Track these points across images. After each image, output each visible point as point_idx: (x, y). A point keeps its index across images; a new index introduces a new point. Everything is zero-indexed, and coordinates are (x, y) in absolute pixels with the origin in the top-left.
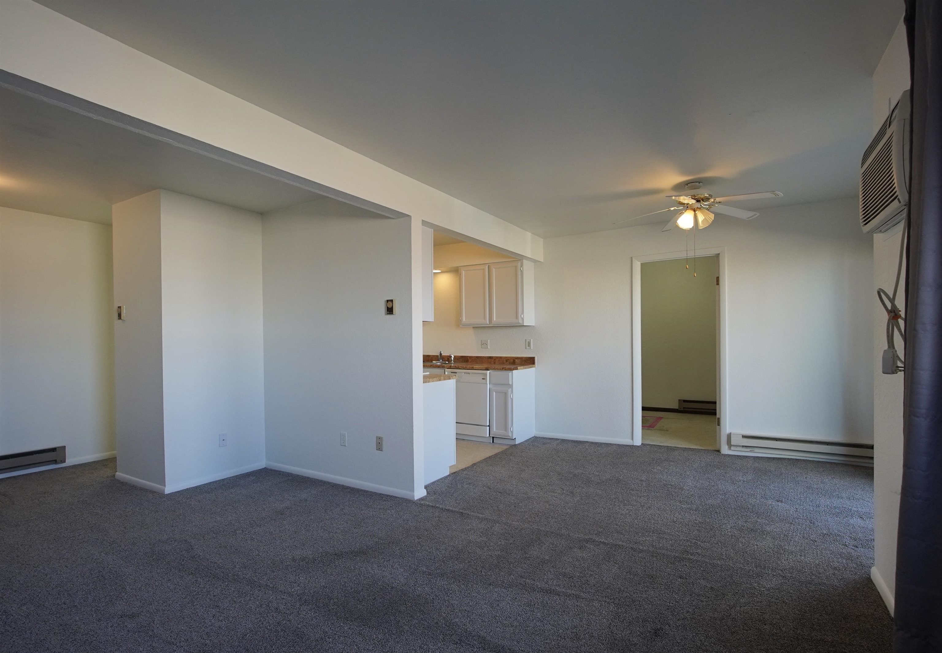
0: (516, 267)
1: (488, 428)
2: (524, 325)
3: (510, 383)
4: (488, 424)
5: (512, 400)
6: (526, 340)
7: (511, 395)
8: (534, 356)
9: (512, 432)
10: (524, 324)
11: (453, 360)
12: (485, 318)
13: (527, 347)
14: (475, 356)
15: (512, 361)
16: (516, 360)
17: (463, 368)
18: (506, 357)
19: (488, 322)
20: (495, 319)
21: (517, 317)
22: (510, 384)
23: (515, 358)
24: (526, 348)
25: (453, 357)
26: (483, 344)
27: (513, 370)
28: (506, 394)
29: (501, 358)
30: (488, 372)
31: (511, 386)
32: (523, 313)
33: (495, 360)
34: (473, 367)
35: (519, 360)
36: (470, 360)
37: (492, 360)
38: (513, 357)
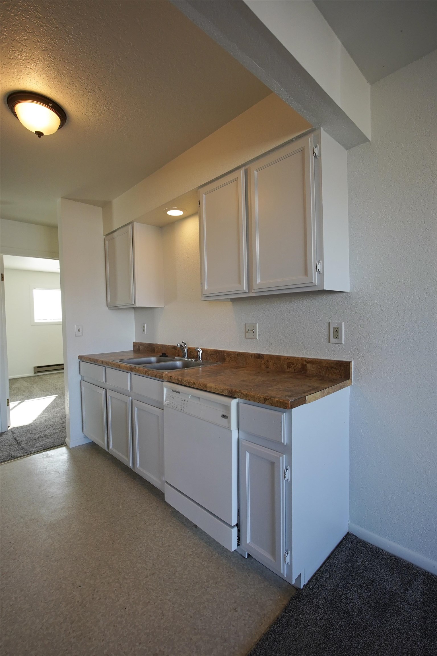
0: (303, 150)
1: (236, 528)
2: (326, 288)
3: (285, 440)
4: (234, 522)
5: (289, 484)
6: (329, 323)
7: (287, 473)
8: (348, 360)
9: (290, 567)
10: (324, 288)
11: (200, 356)
12: (240, 281)
13: (332, 340)
14: (235, 352)
15: (299, 366)
16: (309, 366)
17: (189, 385)
18: (288, 358)
19: (245, 288)
20: (258, 281)
21: (306, 272)
22: (283, 444)
23: (306, 361)
24: (329, 342)
25: (201, 351)
26: (247, 330)
27: (292, 407)
28: (273, 465)
29: (278, 358)
30: (234, 402)
31: (287, 449)
32: (321, 259)
33: (267, 361)
34: (205, 386)
35: (314, 366)
36: (227, 359)
37: (263, 362)
38: (302, 358)
